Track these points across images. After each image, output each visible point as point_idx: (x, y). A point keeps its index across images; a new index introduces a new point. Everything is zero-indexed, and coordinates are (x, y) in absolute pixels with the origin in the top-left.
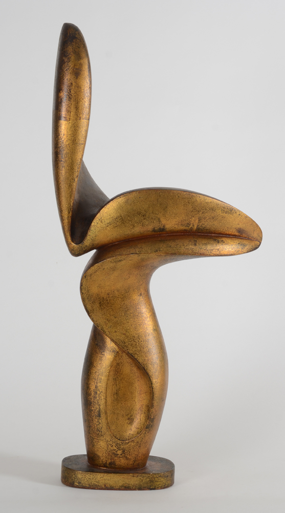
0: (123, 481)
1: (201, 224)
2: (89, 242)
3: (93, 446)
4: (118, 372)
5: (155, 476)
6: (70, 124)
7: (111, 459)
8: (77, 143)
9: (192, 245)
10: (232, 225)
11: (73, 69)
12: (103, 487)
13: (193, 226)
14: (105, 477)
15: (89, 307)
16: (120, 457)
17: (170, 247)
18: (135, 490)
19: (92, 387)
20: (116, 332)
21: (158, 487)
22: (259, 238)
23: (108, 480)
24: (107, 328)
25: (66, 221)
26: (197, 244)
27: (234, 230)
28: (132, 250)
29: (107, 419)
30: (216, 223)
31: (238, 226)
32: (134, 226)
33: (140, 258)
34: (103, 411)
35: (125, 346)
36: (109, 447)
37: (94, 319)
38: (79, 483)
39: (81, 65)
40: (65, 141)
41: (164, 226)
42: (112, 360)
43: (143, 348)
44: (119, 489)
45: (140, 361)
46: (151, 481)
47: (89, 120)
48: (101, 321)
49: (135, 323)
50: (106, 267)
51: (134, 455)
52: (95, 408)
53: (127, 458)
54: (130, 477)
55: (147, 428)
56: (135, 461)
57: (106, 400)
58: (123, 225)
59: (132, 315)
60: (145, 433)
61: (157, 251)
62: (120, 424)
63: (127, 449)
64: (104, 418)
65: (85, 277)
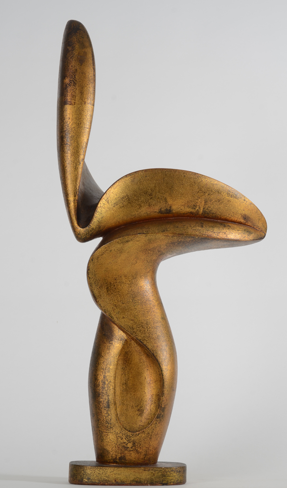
0: (134, 475)
1: (207, 206)
2: (95, 224)
3: (102, 440)
4: (126, 361)
5: (167, 470)
6: (75, 108)
7: (121, 453)
8: (82, 127)
9: (199, 226)
10: (238, 210)
11: (78, 57)
12: (114, 482)
13: (200, 208)
14: (115, 472)
15: (96, 292)
16: (130, 451)
17: (177, 227)
18: (146, 484)
19: (101, 378)
20: (124, 318)
21: (170, 482)
22: (263, 229)
23: (119, 474)
24: (115, 313)
25: (72, 205)
26: (204, 226)
27: (240, 216)
28: (140, 231)
29: (116, 409)
30: (222, 206)
31: (244, 212)
32: (140, 206)
33: (147, 238)
34: (112, 401)
35: (134, 332)
36: (119, 439)
37: (102, 305)
38: (89, 479)
39: (85, 53)
40: (70, 124)
41: (170, 207)
42: (120, 349)
43: (152, 335)
44: (130, 484)
45: (150, 347)
46: (163, 476)
47: (93, 105)
48: (109, 308)
49: (143, 310)
50: (113, 249)
51: (144, 448)
52: (104, 399)
53: (138, 452)
54: (141, 471)
55: (157, 417)
56: (146, 455)
57: (115, 389)
58: (129, 204)
59: (139, 301)
60: (156, 423)
61: (164, 231)
62: (130, 415)
63: (137, 441)
64: (114, 409)
65: (92, 260)
